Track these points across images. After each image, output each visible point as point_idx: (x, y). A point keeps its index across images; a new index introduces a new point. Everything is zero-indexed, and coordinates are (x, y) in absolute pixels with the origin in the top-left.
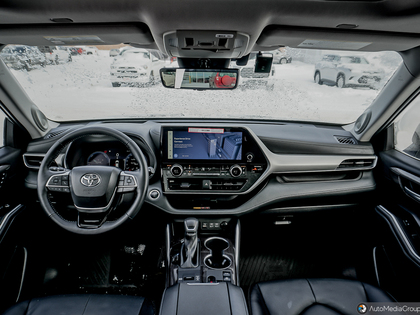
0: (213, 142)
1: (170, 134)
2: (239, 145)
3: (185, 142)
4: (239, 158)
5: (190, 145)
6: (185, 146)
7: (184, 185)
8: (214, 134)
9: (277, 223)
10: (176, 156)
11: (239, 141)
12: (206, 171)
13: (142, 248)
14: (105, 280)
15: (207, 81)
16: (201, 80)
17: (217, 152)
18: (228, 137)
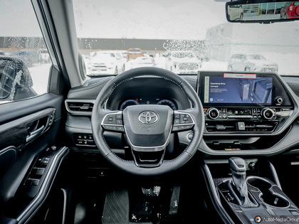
0: (246, 87)
1: (207, 79)
2: (269, 89)
3: (220, 87)
4: (269, 101)
5: (225, 90)
6: (221, 90)
7: (219, 127)
8: (247, 79)
9: (292, 164)
10: (212, 100)
11: (270, 85)
12: (239, 114)
13: (157, 190)
14: (125, 219)
15: (279, 11)
16: (271, 12)
17: (249, 96)
18: (260, 82)
